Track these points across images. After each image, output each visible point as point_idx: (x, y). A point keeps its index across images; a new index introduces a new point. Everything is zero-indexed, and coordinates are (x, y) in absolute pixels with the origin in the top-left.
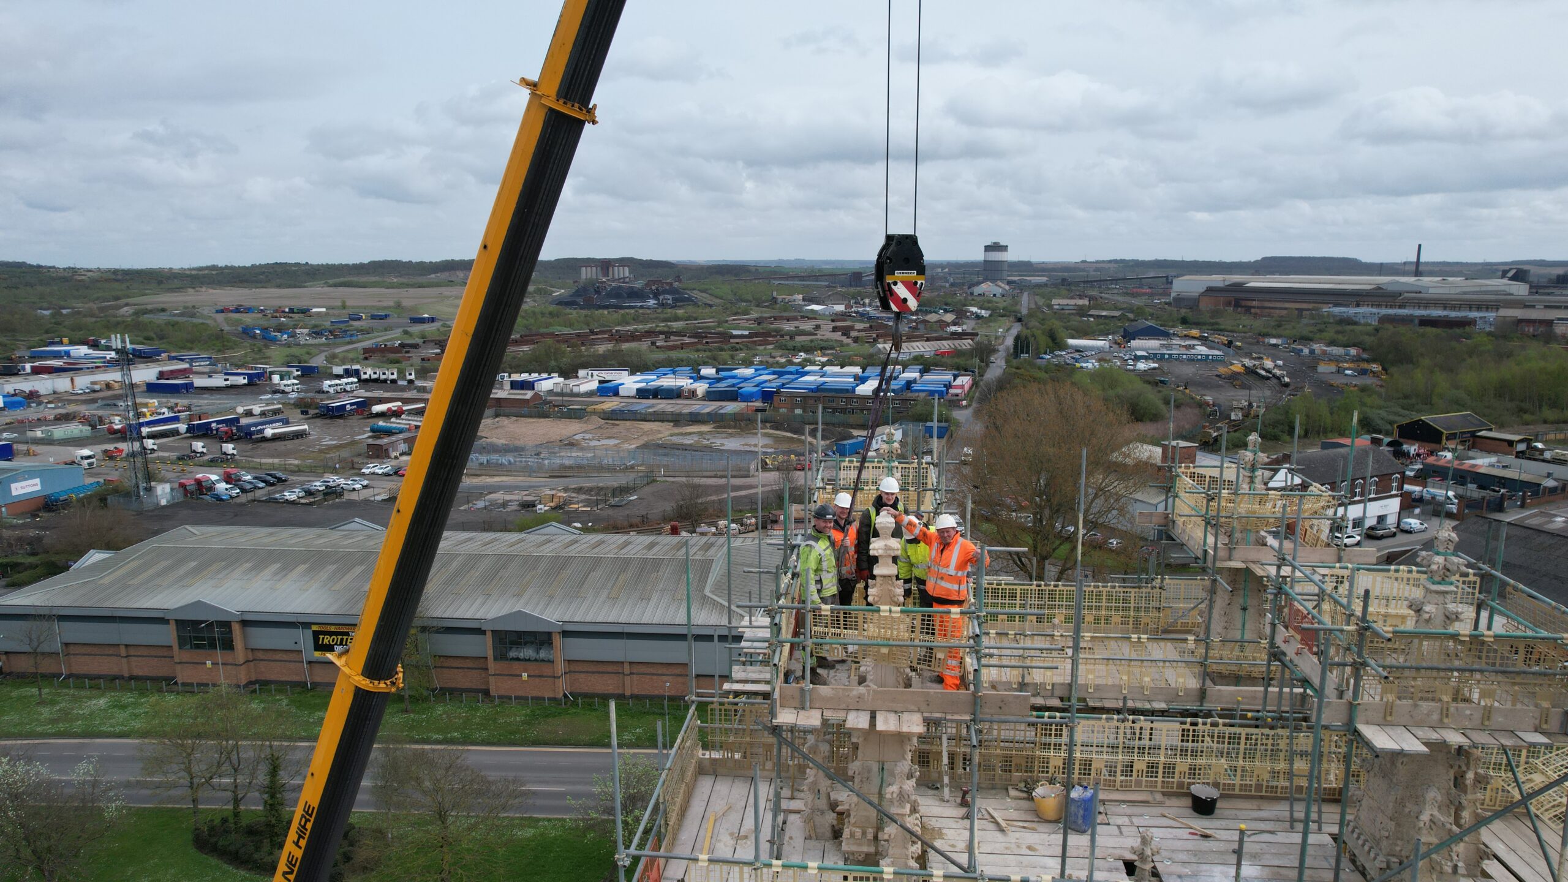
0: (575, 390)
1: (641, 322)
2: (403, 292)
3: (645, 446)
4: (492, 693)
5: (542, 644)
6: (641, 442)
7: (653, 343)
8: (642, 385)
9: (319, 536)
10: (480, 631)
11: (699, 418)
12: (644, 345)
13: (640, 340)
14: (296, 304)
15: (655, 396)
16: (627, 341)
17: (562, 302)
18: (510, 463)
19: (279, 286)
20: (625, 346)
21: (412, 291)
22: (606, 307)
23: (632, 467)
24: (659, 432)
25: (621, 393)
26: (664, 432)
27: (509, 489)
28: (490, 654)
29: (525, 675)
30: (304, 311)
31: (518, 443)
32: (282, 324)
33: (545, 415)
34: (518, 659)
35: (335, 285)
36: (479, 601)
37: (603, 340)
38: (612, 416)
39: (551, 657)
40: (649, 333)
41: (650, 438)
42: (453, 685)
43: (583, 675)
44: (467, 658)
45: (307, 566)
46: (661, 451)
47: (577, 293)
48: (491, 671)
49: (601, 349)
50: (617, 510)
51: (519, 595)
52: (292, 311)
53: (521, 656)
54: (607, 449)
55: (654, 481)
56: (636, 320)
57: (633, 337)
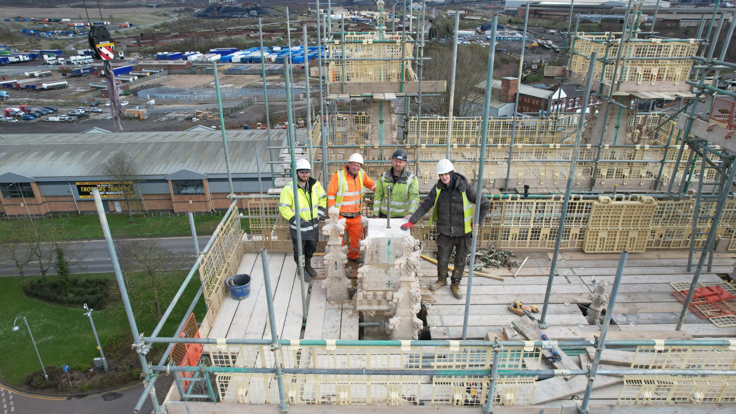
0: (209, 59)
1: (242, 25)
2: (112, 11)
3: (247, 87)
4: (175, 211)
5: (198, 186)
6: (245, 85)
7: (248, 35)
8: (244, 56)
9: (76, 137)
10: (165, 181)
11: (274, 72)
12: (243, 37)
13: (241, 34)
14: (53, 16)
15: (250, 62)
16: (235, 34)
17: (199, 15)
18: (178, 98)
19: (42, 7)
20: (233, 37)
21: (118, 10)
22: (223, 17)
23: (240, 98)
24: (254, 80)
25: (233, 61)
26: (256, 80)
27: (178, 111)
28: (172, 192)
29: (191, 202)
30: (58, 21)
31: (181, 88)
32: (46, 28)
33: (194, 73)
34: (186, 194)
35: (74, 7)
36: (164, 165)
37: (222, 34)
38: (229, 72)
39: (203, 192)
40: (246, 30)
41: (249, 83)
42: (155, 208)
43: (220, 200)
44: (160, 194)
45: (69, 152)
46: (255, 89)
47: (208, 10)
48: (173, 200)
49: (221, 39)
50: (234, 119)
51: (184, 162)
52: (50, 20)
53: (188, 192)
54: (227, 88)
55: (251, 104)
56: (239, 23)
57: (238, 32)
